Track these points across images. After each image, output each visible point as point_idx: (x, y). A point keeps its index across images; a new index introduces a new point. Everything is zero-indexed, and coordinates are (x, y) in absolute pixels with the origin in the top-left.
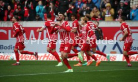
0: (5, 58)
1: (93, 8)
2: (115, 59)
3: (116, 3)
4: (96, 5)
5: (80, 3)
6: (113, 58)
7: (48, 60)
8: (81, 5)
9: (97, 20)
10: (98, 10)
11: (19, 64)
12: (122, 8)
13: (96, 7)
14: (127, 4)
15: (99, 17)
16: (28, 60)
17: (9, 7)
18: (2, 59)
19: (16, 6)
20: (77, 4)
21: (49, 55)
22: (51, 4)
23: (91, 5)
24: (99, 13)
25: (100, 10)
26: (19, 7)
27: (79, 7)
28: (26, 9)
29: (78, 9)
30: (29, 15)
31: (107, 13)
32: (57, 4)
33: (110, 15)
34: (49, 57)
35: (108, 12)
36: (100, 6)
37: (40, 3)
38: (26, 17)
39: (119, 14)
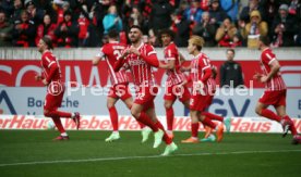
0: (38, 124)
1: (222, 20)
2: (269, 128)
3: (271, 11)
4: (230, 13)
5: (195, 10)
6: (264, 125)
7: (128, 129)
8: (198, 14)
9: (230, 46)
10: (233, 24)
11: (67, 137)
12: (284, 21)
13: (230, 18)
14: (294, 12)
15: (236, 39)
16: (86, 129)
17: (47, 19)
18: (31, 128)
19: (61, 15)
20: (189, 12)
21: (130, 119)
22: (135, 10)
23: (218, 13)
24: (235, 31)
25: (237, 26)
26: (68, 18)
27: (192, 18)
28: (81, 23)
29: (192, 23)
30: (88, 35)
31: (252, 31)
32: (147, 12)
33: (258, 36)
34: (131, 123)
35: (255, 29)
36: (238, 17)
37: (113, 9)
38: (82, 39)
39: (277, 34)
